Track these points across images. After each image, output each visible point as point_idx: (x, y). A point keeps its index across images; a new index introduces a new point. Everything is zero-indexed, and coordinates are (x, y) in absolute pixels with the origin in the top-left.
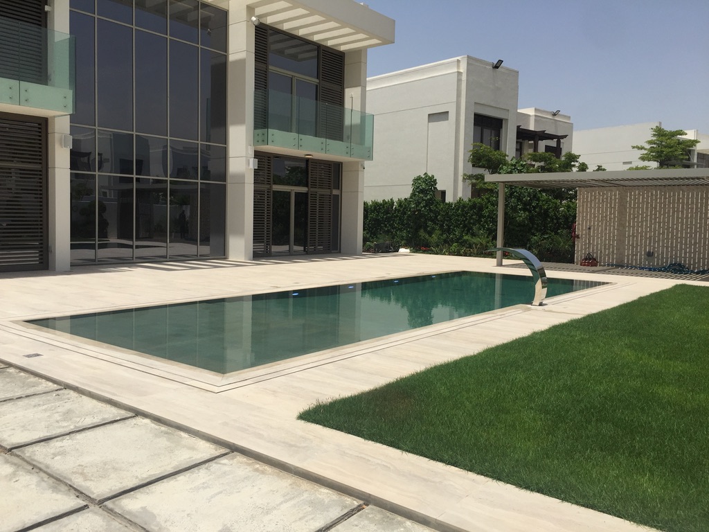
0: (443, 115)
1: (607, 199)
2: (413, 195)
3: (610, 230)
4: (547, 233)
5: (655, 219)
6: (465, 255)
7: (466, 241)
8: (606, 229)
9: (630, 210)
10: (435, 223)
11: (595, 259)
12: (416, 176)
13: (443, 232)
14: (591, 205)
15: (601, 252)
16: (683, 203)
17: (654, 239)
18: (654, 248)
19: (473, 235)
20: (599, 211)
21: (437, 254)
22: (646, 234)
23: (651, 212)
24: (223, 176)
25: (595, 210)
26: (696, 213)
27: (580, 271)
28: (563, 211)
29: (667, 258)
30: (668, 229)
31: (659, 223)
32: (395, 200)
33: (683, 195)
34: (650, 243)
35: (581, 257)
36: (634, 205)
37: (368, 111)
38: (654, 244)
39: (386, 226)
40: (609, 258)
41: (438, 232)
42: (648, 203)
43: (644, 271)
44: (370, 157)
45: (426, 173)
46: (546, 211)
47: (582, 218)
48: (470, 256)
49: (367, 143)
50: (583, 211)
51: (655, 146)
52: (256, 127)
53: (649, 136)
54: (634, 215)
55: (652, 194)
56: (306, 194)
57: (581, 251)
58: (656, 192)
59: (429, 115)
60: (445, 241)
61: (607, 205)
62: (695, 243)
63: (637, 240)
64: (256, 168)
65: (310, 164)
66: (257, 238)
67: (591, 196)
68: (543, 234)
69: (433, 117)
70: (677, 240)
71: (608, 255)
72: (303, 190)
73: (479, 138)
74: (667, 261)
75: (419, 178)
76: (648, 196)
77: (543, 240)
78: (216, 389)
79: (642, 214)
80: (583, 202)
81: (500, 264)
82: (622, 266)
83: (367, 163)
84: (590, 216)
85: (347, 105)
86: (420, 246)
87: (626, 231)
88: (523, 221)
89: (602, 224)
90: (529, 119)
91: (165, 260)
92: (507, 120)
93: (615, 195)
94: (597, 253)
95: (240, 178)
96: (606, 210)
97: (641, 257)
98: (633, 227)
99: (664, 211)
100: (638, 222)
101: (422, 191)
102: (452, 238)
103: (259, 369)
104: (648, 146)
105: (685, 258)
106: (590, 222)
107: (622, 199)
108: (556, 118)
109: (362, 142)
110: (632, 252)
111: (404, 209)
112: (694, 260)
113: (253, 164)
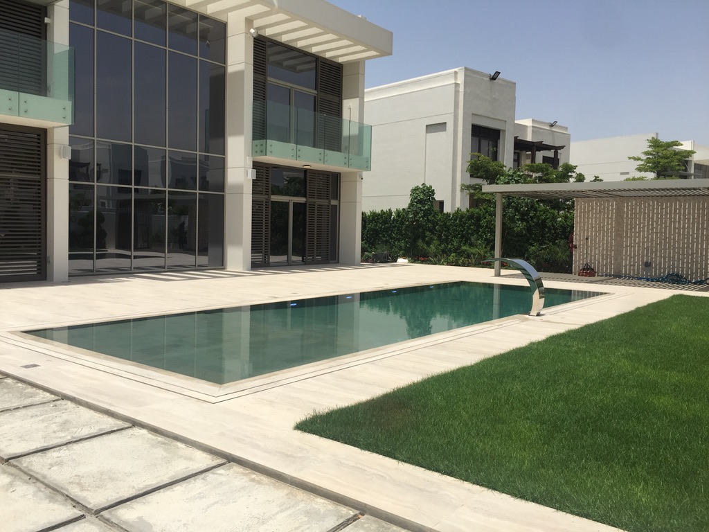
0: (441, 126)
1: (604, 209)
2: (411, 205)
3: (607, 241)
4: (545, 243)
5: (652, 229)
6: (463, 265)
7: (464, 251)
8: (603, 239)
9: (627, 220)
10: (433, 233)
11: (593, 270)
12: (414, 186)
13: (442, 242)
14: (588, 215)
15: (599, 262)
16: (680, 213)
17: (652, 249)
18: (652, 258)
19: (471, 245)
20: (596, 222)
21: (435, 264)
22: (643, 244)
23: (648, 222)
24: (221, 186)
25: (592, 220)
26: (693, 223)
27: (578, 281)
28: (561, 221)
29: (665, 269)
30: (665, 239)
31: (657, 233)
32: (394, 210)
33: (680, 206)
34: (647, 253)
35: (579, 267)
36: (631, 215)
37: (367, 122)
38: (652, 254)
39: (384, 236)
40: (607, 269)
41: (436, 242)
42: (645, 213)
43: (642, 282)
44: (368, 168)
45: (423, 184)
46: (544, 221)
47: (580, 228)
48: (468, 266)
49: (365, 154)
50: (580, 222)
51: (651, 157)
52: (255, 137)
53: (645, 147)
54: (631, 226)
55: (649, 204)
56: (304, 205)
57: (579, 261)
58: (653, 203)
59: (427, 126)
60: (444, 251)
61: (604, 215)
62: (693, 254)
63: (634, 251)
64: (255, 178)
65: (308, 174)
66: (255, 248)
67: (589, 206)
68: (541, 244)
69: (431, 128)
70: (674, 251)
71: (606, 265)
72: (302, 200)
73: (477, 149)
74: (664, 272)
75: (417, 189)
76: (645, 207)
77: (541, 250)
78: (214, 400)
79: (639, 224)
80: (581, 212)
81: (498, 275)
82: (620, 277)
83: (365, 174)
84: (588, 227)
85: (345, 116)
86: (419, 256)
87: (623, 241)
88: (521, 231)
89: (600, 234)
90: (526, 131)
91: (164, 270)
92: (504, 131)
93: (612, 206)
94: (595, 263)
95: (239, 189)
96: (604, 220)
97: (638, 267)
98: (631, 238)
99: (662, 221)
100: (635, 232)
101: (420, 201)
102: (451, 249)
103: (255, 380)
104: (644, 157)
105: (683, 268)
106: (588, 232)
107: (620, 209)
108: (554, 129)
109: (360, 152)
110: (630, 262)
111: (402, 219)
112: (692, 270)
113: (251, 174)
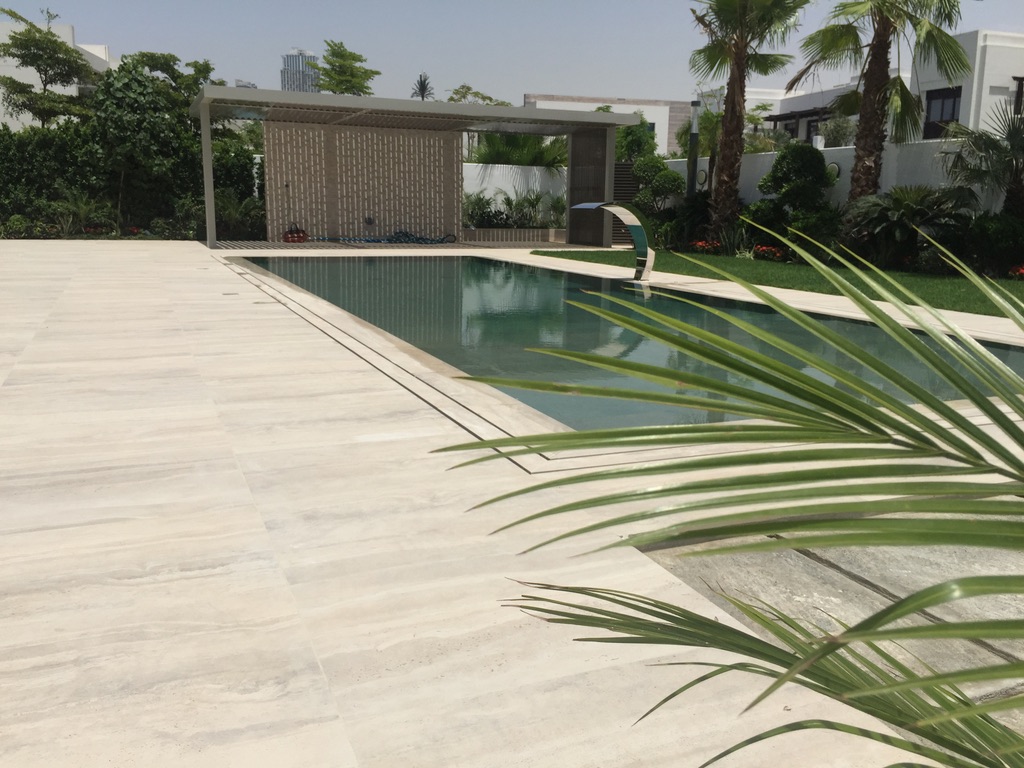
1: (308, 141)
3: (316, 188)
5: (373, 173)
9: (341, 159)
14: (286, 149)
15: (306, 221)
17: (374, 201)
18: (375, 212)
20: (298, 160)
22: (363, 194)
23: (367, 163)
25: (292, 157)
26: (420, 165)
30: (389, 187)
31: (378, 178)
33: (404, 141)
34: (369, 206)
36: (346, 152)
38: (374, 207)
40: (318, 229)
42: (362, 150)
47: (275, 170)
48: (58, 237)
50: (275, 159)
54: (346, 166)
55: (367, 137)
57: (277, 220)
58: (372, 135)
61: (309, 151)
63: (353, 203)
67: (286, 135)
70: (400, 202)
71: (317, 225)
74: (390, 230)
76: (362, 140)
79: (357, 166)
80: (274, 144)
84: (287, 167)
87: (337, 190)
89: (305, 179)
93: (319, 137)
94: (300, 222)
96: (309, 158)
97: (359, 226)
98: (347, 184)
100: (352, 177)
106: (287, 174)
107: (329, 142)
110: (348, 219)
112: (420, 226)
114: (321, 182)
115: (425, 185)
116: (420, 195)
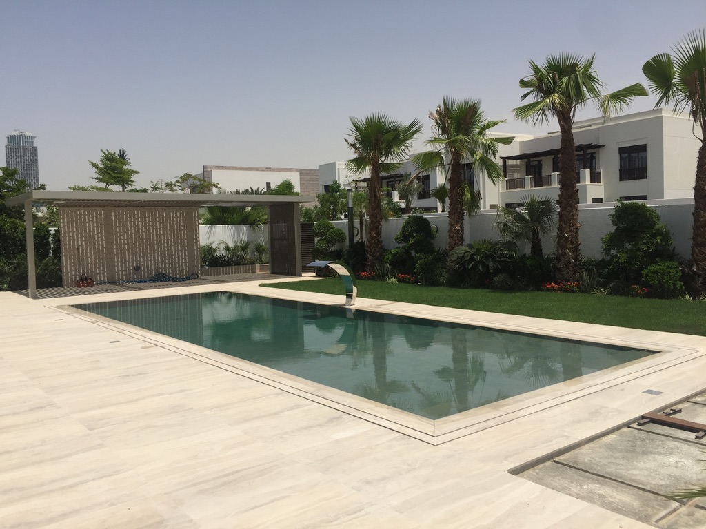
1: (93, 218)
3: (99, 249)
14: (77, 224)
15: (92, 271)
17: (140, 254)
18: (140, 261)
20: (85, 231)
23: (135, 230)
25: (81, 229)
29: (151, 270)
30: (150, 245)
34: (136, 258)
35: (72, 279)
36: (119, 224)
38: (140, 258)
40: (100, 277)
47: (69, 238)
50: (69, 231)
54: (120, 233)
57: (71, 273)
58: (137, 212)
61: (93, 224)
63: (125, 257)
67: (76, 215)
70: (158, 254)
71: (99, 274)
74: (152, 273)
76: (130, 216)
79: (127, 232)
84: (77, 236)
87: (114, 249)
89: (90, 243)
93: (101, 215)
96: (93, 229)
97: (129, 272)
98: (121, 245)
99: (146, 228)
100: (124, 240)
106: (78, 241)
107: (108, 218)
110: (122, 268)
112: (172, 269)
114: (102, 245)
115: (174, 242)
116: (171, 248)
